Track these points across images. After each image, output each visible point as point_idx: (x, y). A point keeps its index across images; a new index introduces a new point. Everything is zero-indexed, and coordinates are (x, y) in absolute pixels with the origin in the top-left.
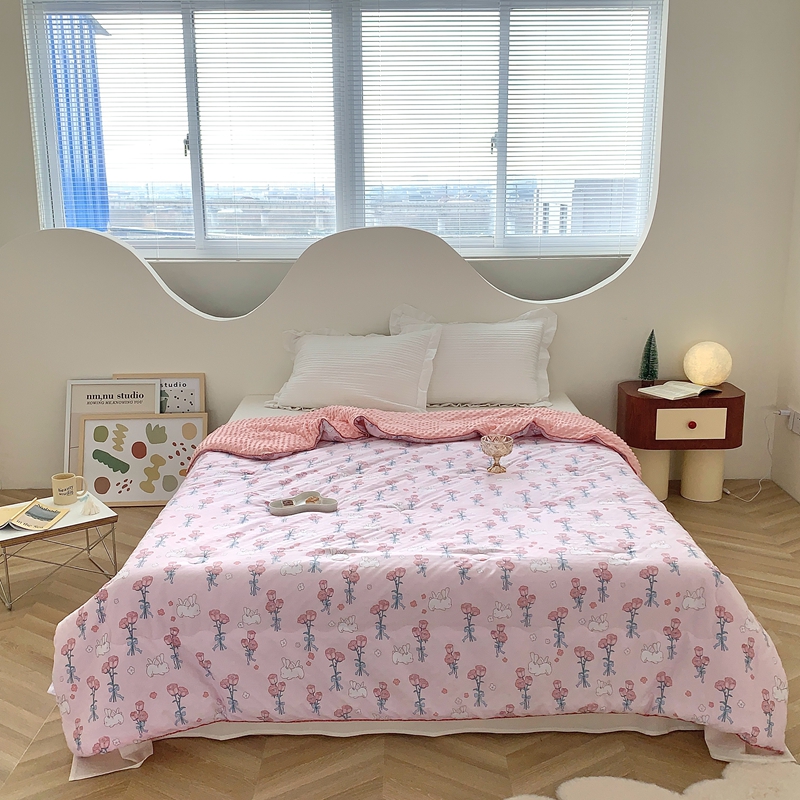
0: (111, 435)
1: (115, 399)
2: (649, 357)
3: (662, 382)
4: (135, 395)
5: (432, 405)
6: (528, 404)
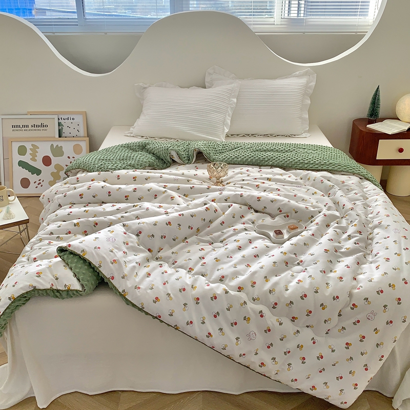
0: (29, 151)
1: (30, 128)
2: (375, 104)
3: (382, 120)
4: (42, 125)
5: (232, 135)
6: (295, 135)
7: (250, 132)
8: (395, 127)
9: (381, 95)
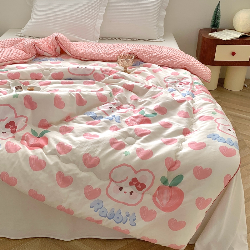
2: (216, 16)
3: (221, 30)
5: (103, 38)
6: (152, 40)
7: (117, 36)
8: (230, 35)
9: (221, 9)
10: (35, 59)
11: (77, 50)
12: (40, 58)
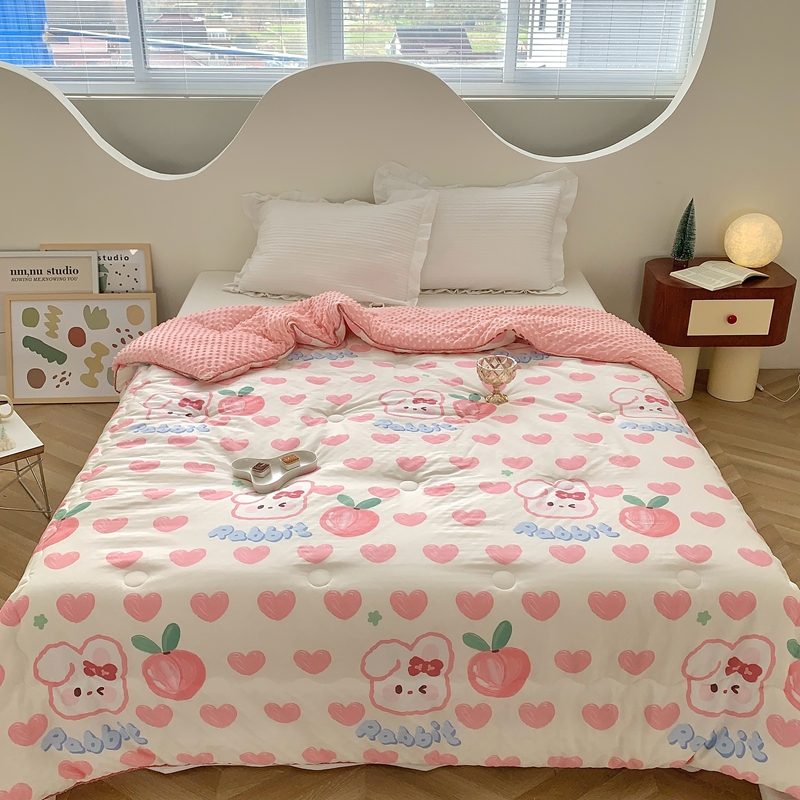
0: (43, 319)
1: (45, 274)
4: (68, 270)
6: (538, 291)
8: (723, 276)
9: (695, 215)
10: (294, 356)
11: (385, 331)
12: (304, 352)
